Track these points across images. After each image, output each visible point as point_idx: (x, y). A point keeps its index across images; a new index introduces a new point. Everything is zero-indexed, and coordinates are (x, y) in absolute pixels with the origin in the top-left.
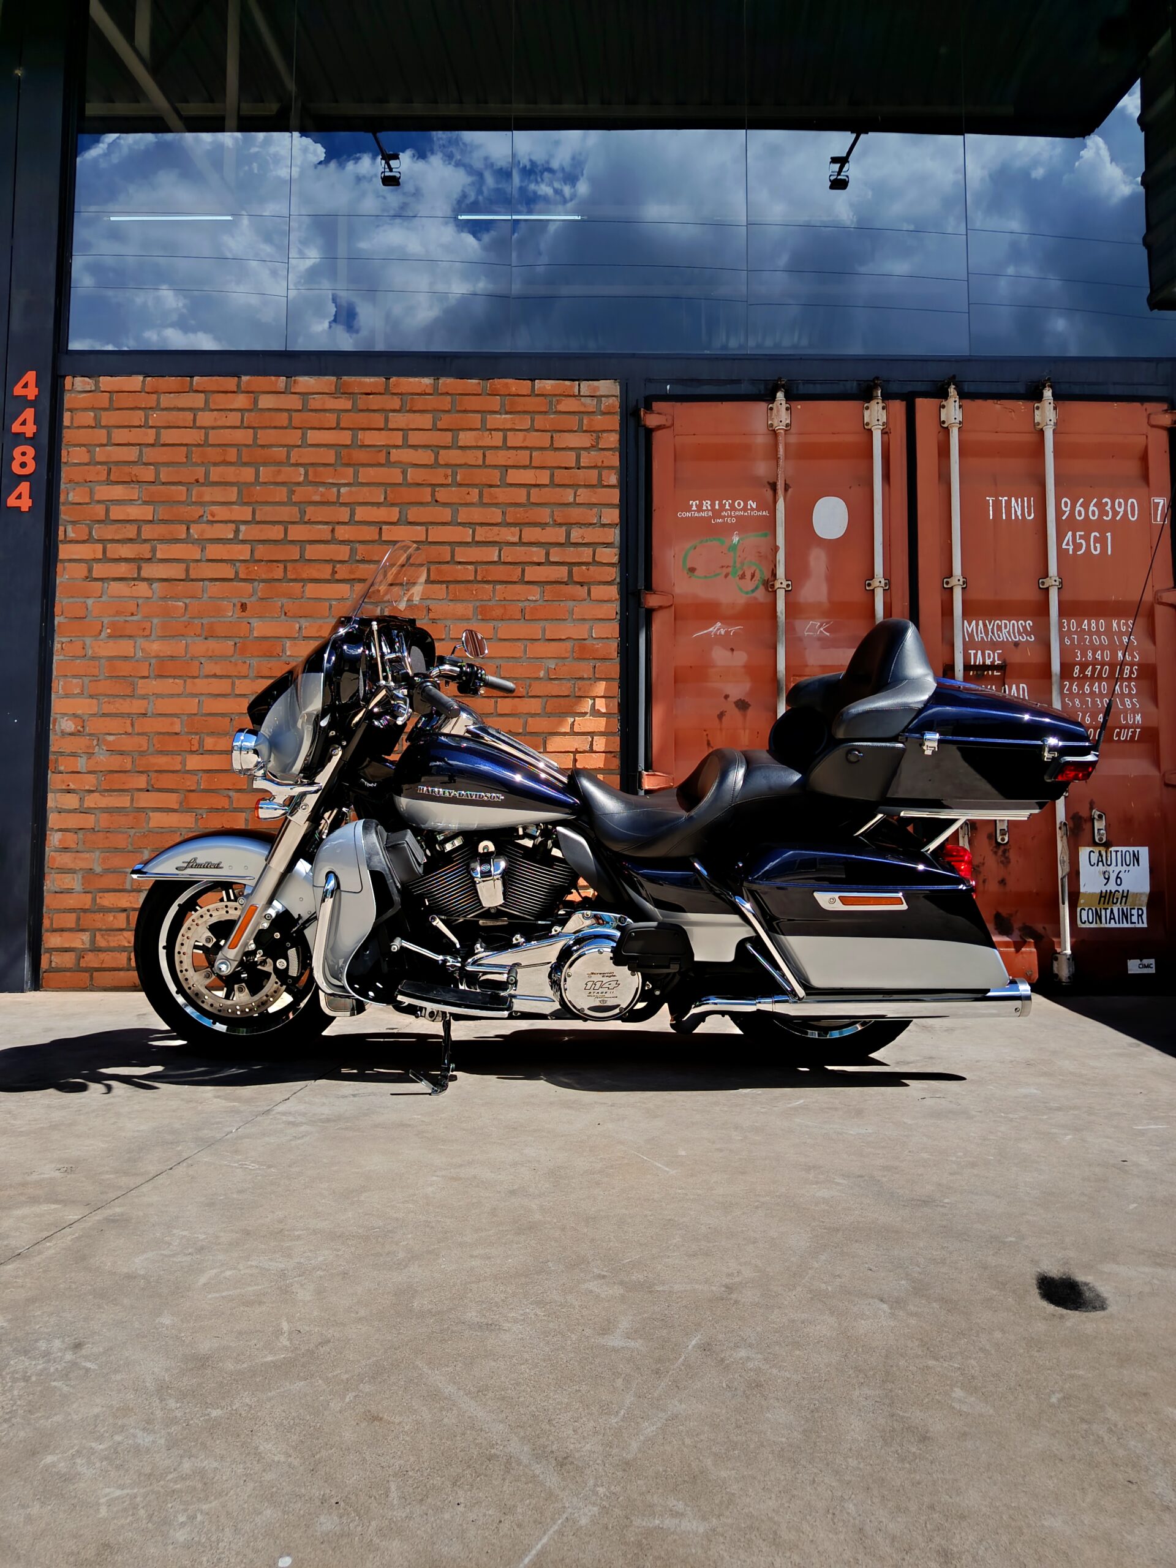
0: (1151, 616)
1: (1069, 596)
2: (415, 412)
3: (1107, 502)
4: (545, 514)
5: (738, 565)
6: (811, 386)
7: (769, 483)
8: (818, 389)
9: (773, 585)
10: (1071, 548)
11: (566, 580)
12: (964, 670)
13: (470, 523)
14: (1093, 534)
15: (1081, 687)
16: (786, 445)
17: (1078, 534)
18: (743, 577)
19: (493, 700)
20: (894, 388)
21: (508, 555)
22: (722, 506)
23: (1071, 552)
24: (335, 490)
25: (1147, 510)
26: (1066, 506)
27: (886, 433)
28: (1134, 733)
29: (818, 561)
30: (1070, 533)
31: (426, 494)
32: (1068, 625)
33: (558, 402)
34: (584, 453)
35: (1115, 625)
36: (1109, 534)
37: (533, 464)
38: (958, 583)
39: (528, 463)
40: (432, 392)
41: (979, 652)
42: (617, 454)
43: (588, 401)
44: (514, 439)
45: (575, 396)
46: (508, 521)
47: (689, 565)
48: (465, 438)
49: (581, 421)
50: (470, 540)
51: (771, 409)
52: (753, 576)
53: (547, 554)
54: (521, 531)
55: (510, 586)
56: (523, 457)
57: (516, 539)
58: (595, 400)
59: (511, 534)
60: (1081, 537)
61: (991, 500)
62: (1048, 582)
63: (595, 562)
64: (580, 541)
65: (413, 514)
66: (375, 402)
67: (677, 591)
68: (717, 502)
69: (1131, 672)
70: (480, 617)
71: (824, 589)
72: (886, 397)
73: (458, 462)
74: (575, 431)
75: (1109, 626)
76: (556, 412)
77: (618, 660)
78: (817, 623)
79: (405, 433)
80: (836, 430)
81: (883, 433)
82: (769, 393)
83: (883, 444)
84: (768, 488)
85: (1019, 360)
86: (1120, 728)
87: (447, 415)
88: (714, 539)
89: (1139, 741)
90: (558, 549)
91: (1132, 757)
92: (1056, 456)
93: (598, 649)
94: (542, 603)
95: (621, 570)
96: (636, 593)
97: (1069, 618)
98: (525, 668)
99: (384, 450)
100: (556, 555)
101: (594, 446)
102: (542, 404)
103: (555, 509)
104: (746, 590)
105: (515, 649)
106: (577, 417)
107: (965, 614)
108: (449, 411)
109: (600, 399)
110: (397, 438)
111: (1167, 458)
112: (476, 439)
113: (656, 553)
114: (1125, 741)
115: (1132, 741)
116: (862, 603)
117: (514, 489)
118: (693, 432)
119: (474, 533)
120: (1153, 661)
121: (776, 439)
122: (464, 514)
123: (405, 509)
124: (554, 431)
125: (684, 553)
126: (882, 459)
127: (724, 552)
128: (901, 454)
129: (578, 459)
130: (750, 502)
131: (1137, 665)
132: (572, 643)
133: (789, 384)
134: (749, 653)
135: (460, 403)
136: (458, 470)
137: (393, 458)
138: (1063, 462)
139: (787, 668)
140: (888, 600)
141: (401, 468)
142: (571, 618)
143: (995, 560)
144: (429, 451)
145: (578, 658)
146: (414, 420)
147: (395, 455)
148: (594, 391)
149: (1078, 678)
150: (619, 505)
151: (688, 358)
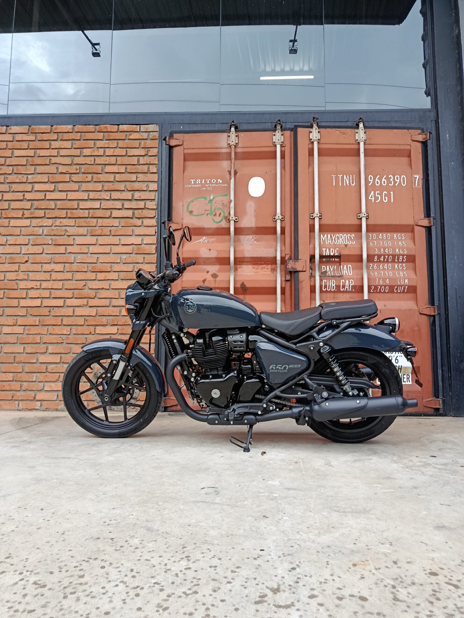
0: (413, 231)
1: (371, 222)
2: (64, 140)
3: (391, 177)
4: (122, 186)
5: (213, 209)
6: (249, 125)
7: (228, 171)
9: (229, 220)
10: (373, 199)
11: (131, 216)
12: (320, 258)
13: (87, 191)
14: (384, 193)
15: (378, 266)
16: (235, 153)
17: (376, 192)
18: (215, 215)
19: (95, 273)
20: (289, 126)
21: (105, 204)
22: (206, 182)
23: (373, 201)
24: (25, 176)
25: (411, 181)
26: (371, 179)
27: (284, 147)
28: (404, 288)
29: (250, 207)
30: (373, 192)
31: (67, 178)
32: (372, 237)
33: (130, 135)
34: (141, 158)
35: (395, 236)
36: (392, 193)
37: (118, 163)
38: (317, 216)
39: (115, 163)
40: (71, 131)
41: (328, 250)
42: (157, 158)
43: (144, 134)
44: (109, 152)
45: (138, 132)
46: (105, 189)
47: (190, 209)
48: (87, 152)
49: (140, 144)
50: (87, 198)
51: (229, 136)
52: (220, 215)
53: (123, 205)
54: (111, 194)
55: (105, 220)
56: (113, 160)
57: (109, 198)
58: (147, 133)
59: (106, 195)
60: (378, 194)
61: (334, 176)
62: (361, 215)
63: (145, 208)
64: (139, 198)
65: (61, 186)
66: (45, 137)
67: (184, 221)
68: (203, 180)
69: (403, 259)
70: (90, 234)
71: (253, 220)
72: (282, 129)
73: (83, 163)
74: (138, 148)
75: (392, 238)
76: (129, 139)
77: (156, 255)
78: (251, 237)
79: (58, 150)
80: (260, 145)
81: (282, 146)
82: (229, 129)
83: (281, 151)
84: (228, 173)
85: (349, 112)
86: (398, 286)
87: (78, 142)
88: (202, 197)
89: (407, 292)
90: (128, 202)
91: (404, 300)
92: (365, 156)
93: (146, 250)
94: (120, 227)
95: (158, 212)
96: (164, 223)
97: (372, 233)
98: (111, 258)
99: (49, 158)
100: (127, 205)
101: (146, 155)
102: (122, 136)
103: (127, 183)
104: (216, 221)
105: (106, 249)
106: (139, 141)
107: (320, 231)
108: (79, 140)
109: (149, 133)
110: (55, 152)
111: (420, 156)
112: (91, 152)
113: (174, 204)
114: (400, 292)
115: (404, 292)
116: (271, 227)
117: (108, 175)
118: (192, 147)
119: (89, 195)
120: (413, 253)
121: (231, 150)
122: (84, 186)
123: (57, 185)
124: (128, 148)
125: (187, 204)
126: (281, 158)
127: (207, 203)
128: (291, 156)
129: (138, 161)
130: (219, 180)
131: (406, 255)
132: (134, 246)
133: (238, 125)
134: (218, 251)
135: (85, 136)
136: (82, 166)
137: (52, 162)
138: (369, 158)
139: (235, 258)
140: (283, 225)
141: (56, 166)
142: (133, 235)
143: (336, 205)
144: (69, 158)
145: (136, 254)
146: (63, 144)
147: (54, 160)
148: (147, 130)
149: (377, 262)
150: (157, 182)
151: (191, 114)
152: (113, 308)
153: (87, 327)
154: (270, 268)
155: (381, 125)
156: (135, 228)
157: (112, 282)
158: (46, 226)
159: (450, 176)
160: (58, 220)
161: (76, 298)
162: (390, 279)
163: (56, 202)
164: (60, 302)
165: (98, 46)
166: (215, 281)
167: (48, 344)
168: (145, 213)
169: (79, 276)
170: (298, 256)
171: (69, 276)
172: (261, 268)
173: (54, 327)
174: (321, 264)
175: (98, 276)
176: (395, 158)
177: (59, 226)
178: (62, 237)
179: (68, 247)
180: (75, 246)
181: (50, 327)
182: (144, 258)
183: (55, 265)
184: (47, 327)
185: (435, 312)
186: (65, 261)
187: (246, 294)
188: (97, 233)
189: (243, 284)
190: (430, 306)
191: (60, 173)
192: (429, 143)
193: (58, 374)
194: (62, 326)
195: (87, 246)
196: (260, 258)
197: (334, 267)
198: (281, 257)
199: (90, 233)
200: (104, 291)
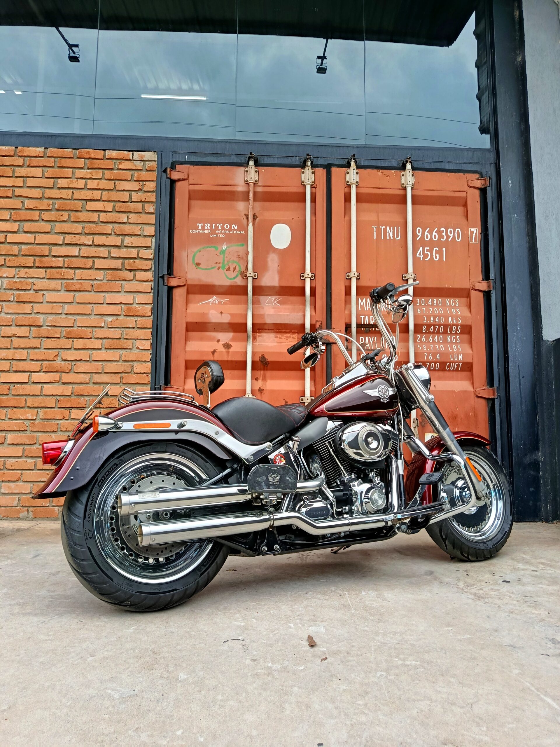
0: (468, 296)
1: (419, 284)
2: (32, 167)
3: (443, 231)
4: (108, 228)
5: (226, 262)
6: (272, 159)
7: (245, 215)
8: (276, 161)
9: (246, 275)
10: (422, 256)
11: (120, 268)
12: (357, 327)
13: (62, 233)
14: (435, 249)
15: (427, 338)
16: (255, 193)
17: (426, 248)
18: (228, 269)
19: (71, 340)
20: (321, 162)
21: (85, 251)
22: (217, 227)
23: (422, 259)
25: (466, 236)
26: (419, 233)
27: (314, 187)
28: (458, 365)
29: (273, 261)
30: (421, 248)
31: (35, 215)
32: (420, 302)
33: (120, 163)
34: (134, 194)
35: (447, 302)
36: (444, 249)
37: (103, 199)
38: (354, 276)
39: (99, 198)
40: (42, 156)
41: (367, 317)
42: (154, 194)
43: (138, 163)
44: (92, 184)
45: (130, 160)
46: (86, 232)
47: (196, 261)
48: (62, 183)
49: (133, 175)
50: (61, 243)
51: (247, 171)
52: (235, 269)
53: (109, 252)
54: (93, 238)
55: (85, 271)
56: (97, 195)
57: (90, 243)
58: (142, 162)
59: (87, 240)
60: (428, 250)
61: (375, 227)
62: (408, 276)
63: (138, 258)
64: (130, 245)
65: (27, 226)
66: (8, 161)
67: (189, 276)
68: (214, 225)
69: (457, 330)
70: (65, 289)
71: (277, 278)
72: (313, 166)
73: (57, 197)
74: (130, 181)
75: (444, 304)
76: (118, 169)
77: (151, 318)
78: (273, 298)
79: (25, 179)
80: (285, 185)
81: (312, 187)
82: (246, 162)
83: (312, 193)
84: (245, 217)
85: (395, 148)
86: (450, 363)
87: (51, 169)
88: (212, 246)
89: (461, 370)
90: (116, 249)
91: (457, 380)
92: (413, 203)
93: (139, 310)
94: (105, 281)
95: (155, 263)
96: (163, 277)
97: (421, 298)
98: (92, 320)
99: (12, 188)
100: (115, 253)
101: (140, 190)
102: (110, 164)
103: (115, 225)
104: (230, 277)
105: (87, 309)
106: (131, 172)
107: (358, 294)
108: (53, 167)
109: (145, 162)
110: (19, 182)
111: (478, 206)
112: (68, 183)
113: (176, 253)
114: (453, 370)
115: (457, 370)
116: (299, 287)
117: (90, 213)
118: (200, 183)
119: (64, 239)
120: (469, 323)
121: (249, 189)
122: (58, 227)
123: (22, 224)
124: (117, 180)
125: (193, 254)
126: (311, 202)
127: (218, 254)
128: (323, 200)
129: (130, 196)
130: (234, 225)
131: (460, 325)
132: (123, 306)
133: (258, 157)
134: (232, 315)
135: (60, 162)
136: (56, 201)
137: (16, 194)
138: (418, 207)
139: (253, 325)
140: (314, 285)
141: (22, 199)
142: (123, 291)
143: (377, 263)
144: (39, 190)
145: (126, 315)
146: (30, 172)
147: (18, 192)
148: (142, 158)
149: (425, 333)
150: (154, 224)
151: (199, 141)
152: (95, 386)
153: (59, 410)
154: (296, 337)
155: (433, 166)
156: (125, 282)
157: (94, 352)
158: (7, 277)
159: (513, 231)
160: (22, 269)
161: (45, 372)
162: (442, 354)
163: (20, 246)
164: (23, 378)
165: (78, 48)
166: (228, 352)
167: (7, 432)
168: (139, 264)
169: (50, 343)
170: (331, 325)
171: (36, 342)
172: (286, 337)
173: (15, 409)
174: (360, 334)
175: (74, 343)
176: (448, 207)
177: (23, 278)
178: (27, 292)
179: (34, 305)
180: (45, 304)
181: (10, 409)
182: (136, 321)
183: (17, 328)
184: (6, 410)
185: (494, 395)
186: (31, 324)
187: (267, 370)
188: (74, 288)
189: (263, 357)
190: (488, 387)
191: (27, 209)
192: (489, 190)
193: (20, 472)
194: (26, 409)
195: (61, 304)
196: (284, 324)
197: (374, 338)
198: (311, 325)
199: (66, 287)
200: (82, 363)
